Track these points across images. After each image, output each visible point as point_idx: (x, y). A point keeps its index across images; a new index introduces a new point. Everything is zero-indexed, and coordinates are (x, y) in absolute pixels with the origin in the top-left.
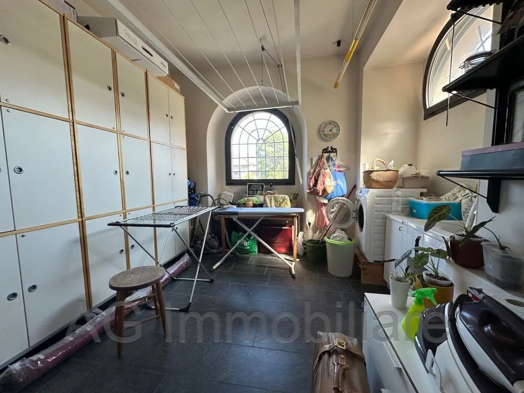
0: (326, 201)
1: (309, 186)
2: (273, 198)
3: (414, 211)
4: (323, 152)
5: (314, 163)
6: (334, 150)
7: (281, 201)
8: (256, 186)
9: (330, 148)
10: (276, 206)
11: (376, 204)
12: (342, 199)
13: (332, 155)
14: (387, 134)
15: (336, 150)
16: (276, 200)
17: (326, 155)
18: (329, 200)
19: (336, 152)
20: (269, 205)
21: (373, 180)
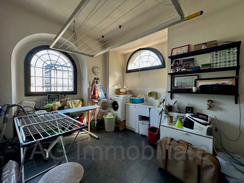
0: (97, 101)
1: (91, 95)
2: (73, 102)
3: (134, 101)
4: (94, 79)
5: (91, 84)
6: (98, 79)
7: (78, 103)
8: (54, 96)
9: (97, 78)
10: (75, 107)
11: (123, 100)
12: (105, 100)
13: (98, 81)
14: (116, 76)
15: (99, 79)
16: (75, 103)
17: (96, 81)
18: (99, 101)
19: (99, 80)
20: (71, 106)
21: (121, 92)
